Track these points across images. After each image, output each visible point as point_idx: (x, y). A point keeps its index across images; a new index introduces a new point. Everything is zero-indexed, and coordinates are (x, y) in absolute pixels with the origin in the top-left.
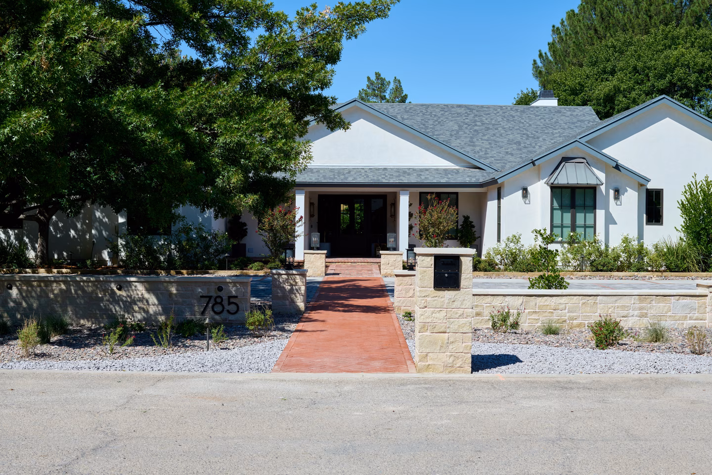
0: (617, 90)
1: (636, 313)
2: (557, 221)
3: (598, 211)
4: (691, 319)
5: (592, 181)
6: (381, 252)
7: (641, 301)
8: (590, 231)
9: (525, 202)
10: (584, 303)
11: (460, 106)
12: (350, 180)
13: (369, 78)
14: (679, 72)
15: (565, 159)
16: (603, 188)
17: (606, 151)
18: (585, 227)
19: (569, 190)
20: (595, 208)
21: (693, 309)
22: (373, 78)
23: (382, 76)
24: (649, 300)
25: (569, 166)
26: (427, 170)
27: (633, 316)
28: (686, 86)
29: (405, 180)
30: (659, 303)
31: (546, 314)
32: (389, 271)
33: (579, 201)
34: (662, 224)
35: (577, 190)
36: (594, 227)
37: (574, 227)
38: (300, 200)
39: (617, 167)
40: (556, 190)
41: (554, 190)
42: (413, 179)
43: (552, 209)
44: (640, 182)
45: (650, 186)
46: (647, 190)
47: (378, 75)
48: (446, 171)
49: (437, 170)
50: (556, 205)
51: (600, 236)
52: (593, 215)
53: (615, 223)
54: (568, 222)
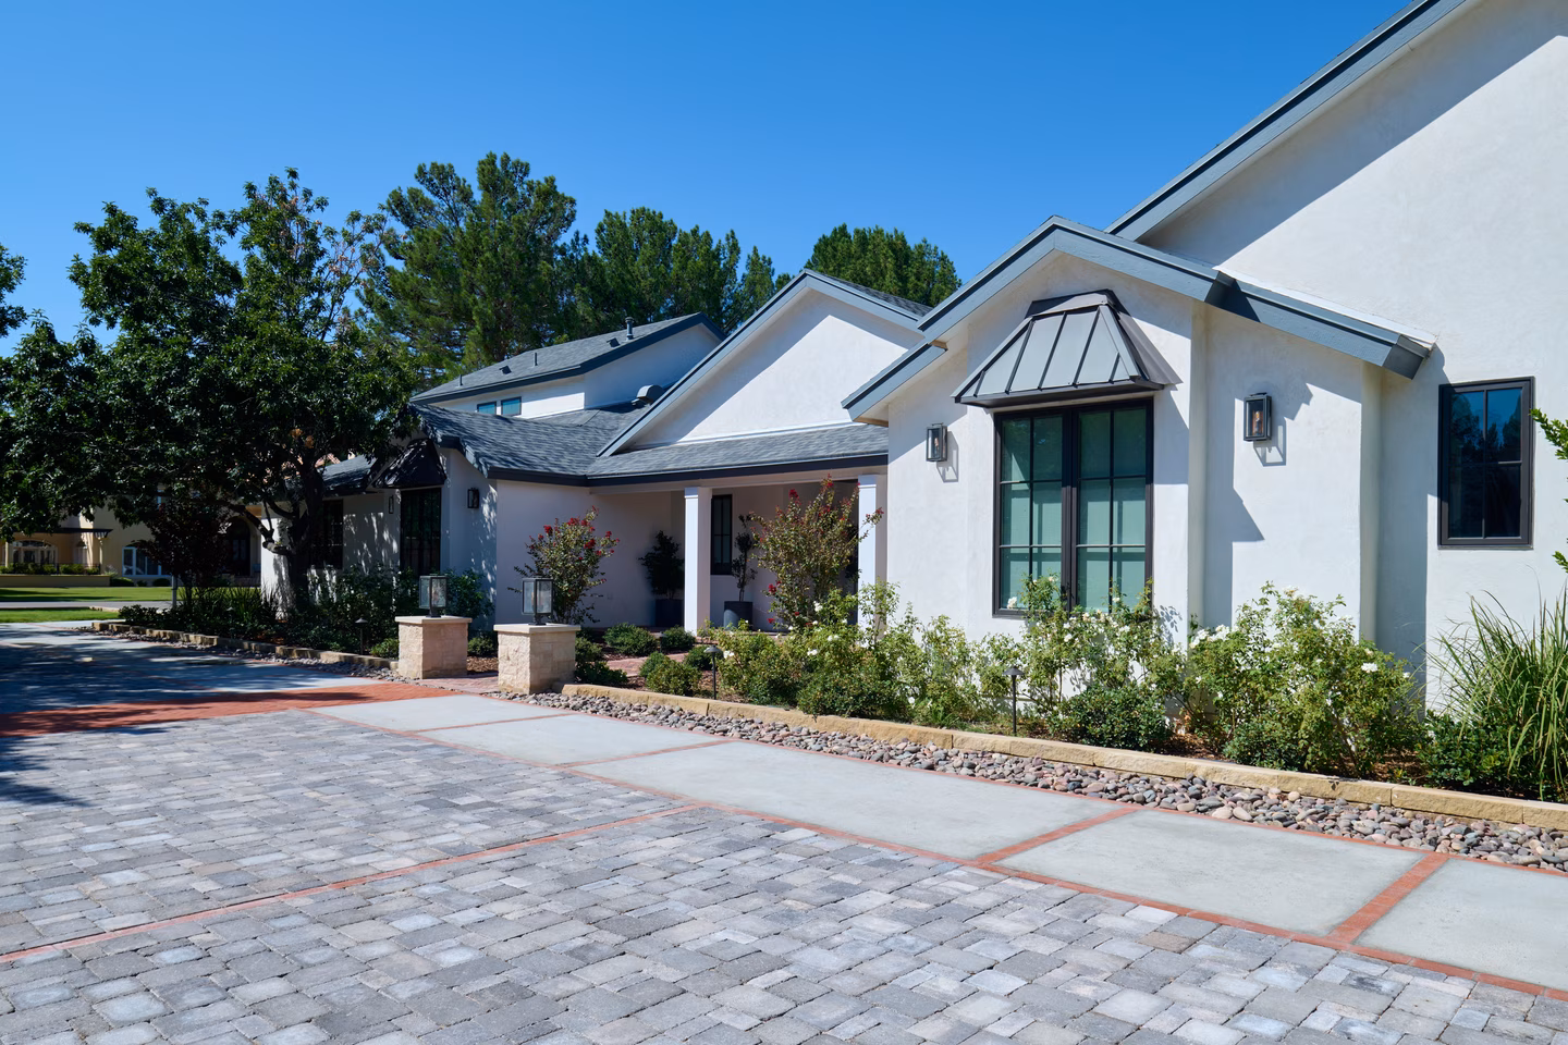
2: (1018, 540)
3: (1160, 490)
8: (1133, 570)
9: (943, 477)
15: (1037, 308)
16: (1181, 397)
18: (1115, 557)
19: (1059, 420)
20: (1148, 478)
25: (1043, 328)
33: (1094, 459)
34: (1527, 543)
36: (1147, 557)
37: (1073, 559)
39: (1242, 301)
40: (1016, 421)
41: (1005, 423)
43: (1002, 496)
44: (1391, 364)
45: (1459, 372)
46: (1448, 393)
50: (1016, 475)
51: (1172, 588)
52: (1141, 505)
53: (1256, 536)
54: (1053, 538)
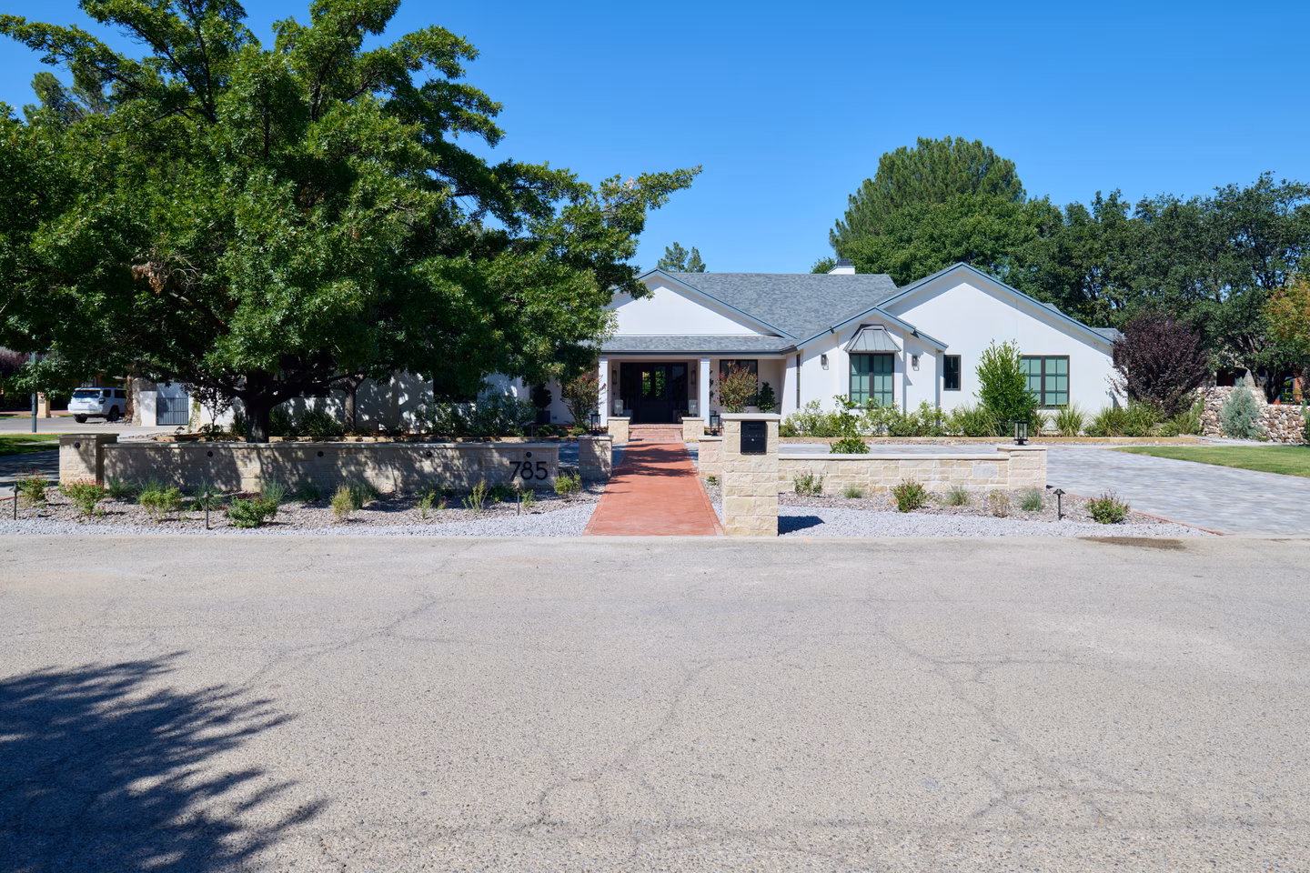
0: (914, 258)
1: (937, 476)
2: (856, 387)
3: (896, 374)
4: (992, 482)
5: (890, 348)
6: (683, 418)
7: (942, 465)
8: (888, 396)
9: (824, 368)
10: (885, 468)
11: (758, 275)
12: (652, 348)
13: (667, 248)
14: (976, 239)
15: (863, 326)
16: (901, 354)
17: (900, 317)
18: (883, 392)
19: (867, 357)
20: (893, 371)
21: (993, 473)
22: (672, 248)
23: (680, 246)
24: (950, 464)
25: (867, 333)
26: (727, 338)
27: (934, 480)
28: (982, 254)
29: (706, 348)
30: (960, 466)
31: (848, 478)
32: (691, 437)
33: (877, 366)
34: (960, 390)
35: (875, 357)
36: (893, 392)
37: (872, 394)
38: (604, 368)
39: (915, 334)
40: (856, 357)
41: (853, 357)
42: (714, 348)
43: (851, 375)
44: (938, 348)
45: (948, 352)
46: (945, 356)
47: (676, 245)
48: (746, 339)
49: (737, 338)
50: (854, 371)
51: (899, 401)
52: (891, 377)
53: (911, 384)
54: (866, 387)
